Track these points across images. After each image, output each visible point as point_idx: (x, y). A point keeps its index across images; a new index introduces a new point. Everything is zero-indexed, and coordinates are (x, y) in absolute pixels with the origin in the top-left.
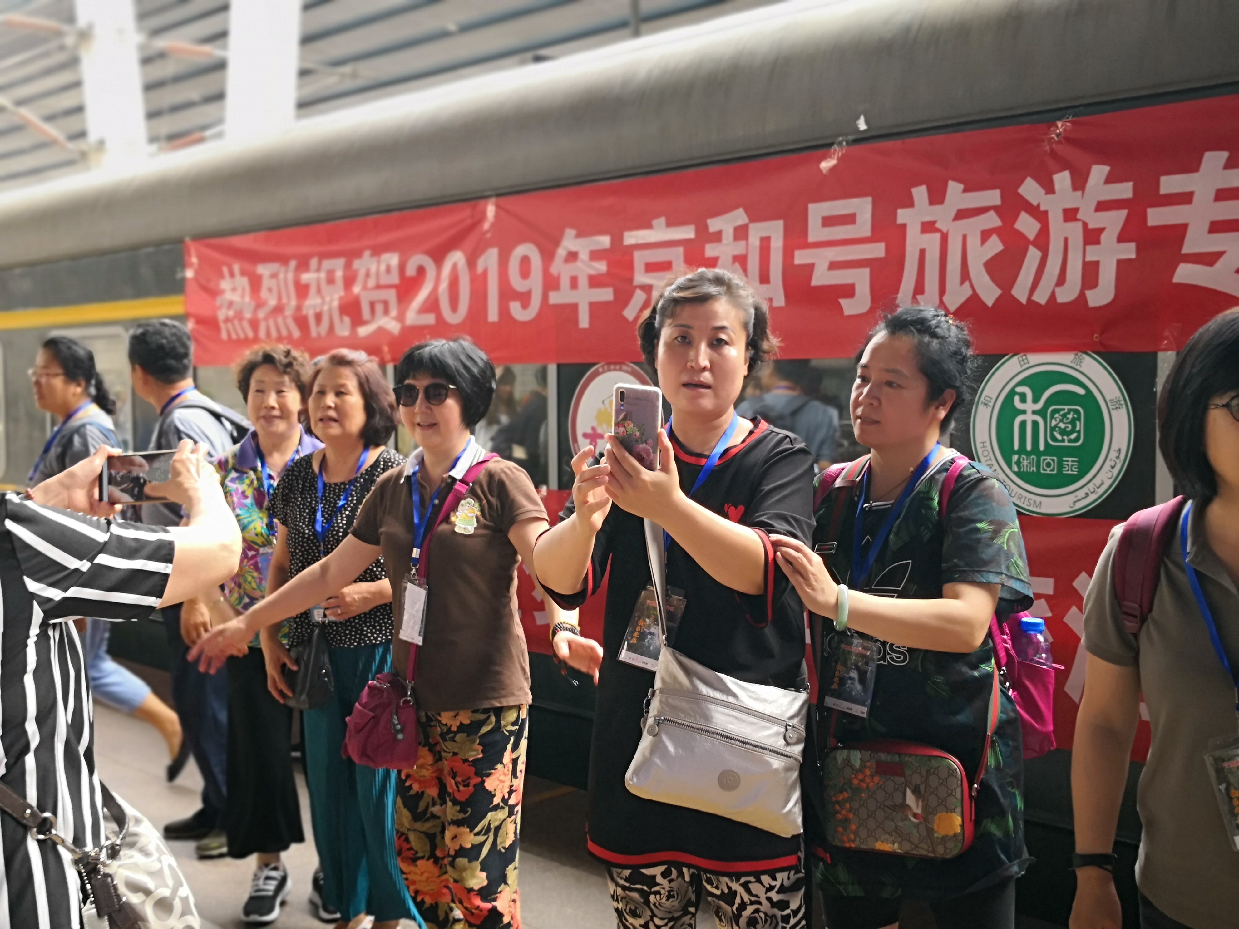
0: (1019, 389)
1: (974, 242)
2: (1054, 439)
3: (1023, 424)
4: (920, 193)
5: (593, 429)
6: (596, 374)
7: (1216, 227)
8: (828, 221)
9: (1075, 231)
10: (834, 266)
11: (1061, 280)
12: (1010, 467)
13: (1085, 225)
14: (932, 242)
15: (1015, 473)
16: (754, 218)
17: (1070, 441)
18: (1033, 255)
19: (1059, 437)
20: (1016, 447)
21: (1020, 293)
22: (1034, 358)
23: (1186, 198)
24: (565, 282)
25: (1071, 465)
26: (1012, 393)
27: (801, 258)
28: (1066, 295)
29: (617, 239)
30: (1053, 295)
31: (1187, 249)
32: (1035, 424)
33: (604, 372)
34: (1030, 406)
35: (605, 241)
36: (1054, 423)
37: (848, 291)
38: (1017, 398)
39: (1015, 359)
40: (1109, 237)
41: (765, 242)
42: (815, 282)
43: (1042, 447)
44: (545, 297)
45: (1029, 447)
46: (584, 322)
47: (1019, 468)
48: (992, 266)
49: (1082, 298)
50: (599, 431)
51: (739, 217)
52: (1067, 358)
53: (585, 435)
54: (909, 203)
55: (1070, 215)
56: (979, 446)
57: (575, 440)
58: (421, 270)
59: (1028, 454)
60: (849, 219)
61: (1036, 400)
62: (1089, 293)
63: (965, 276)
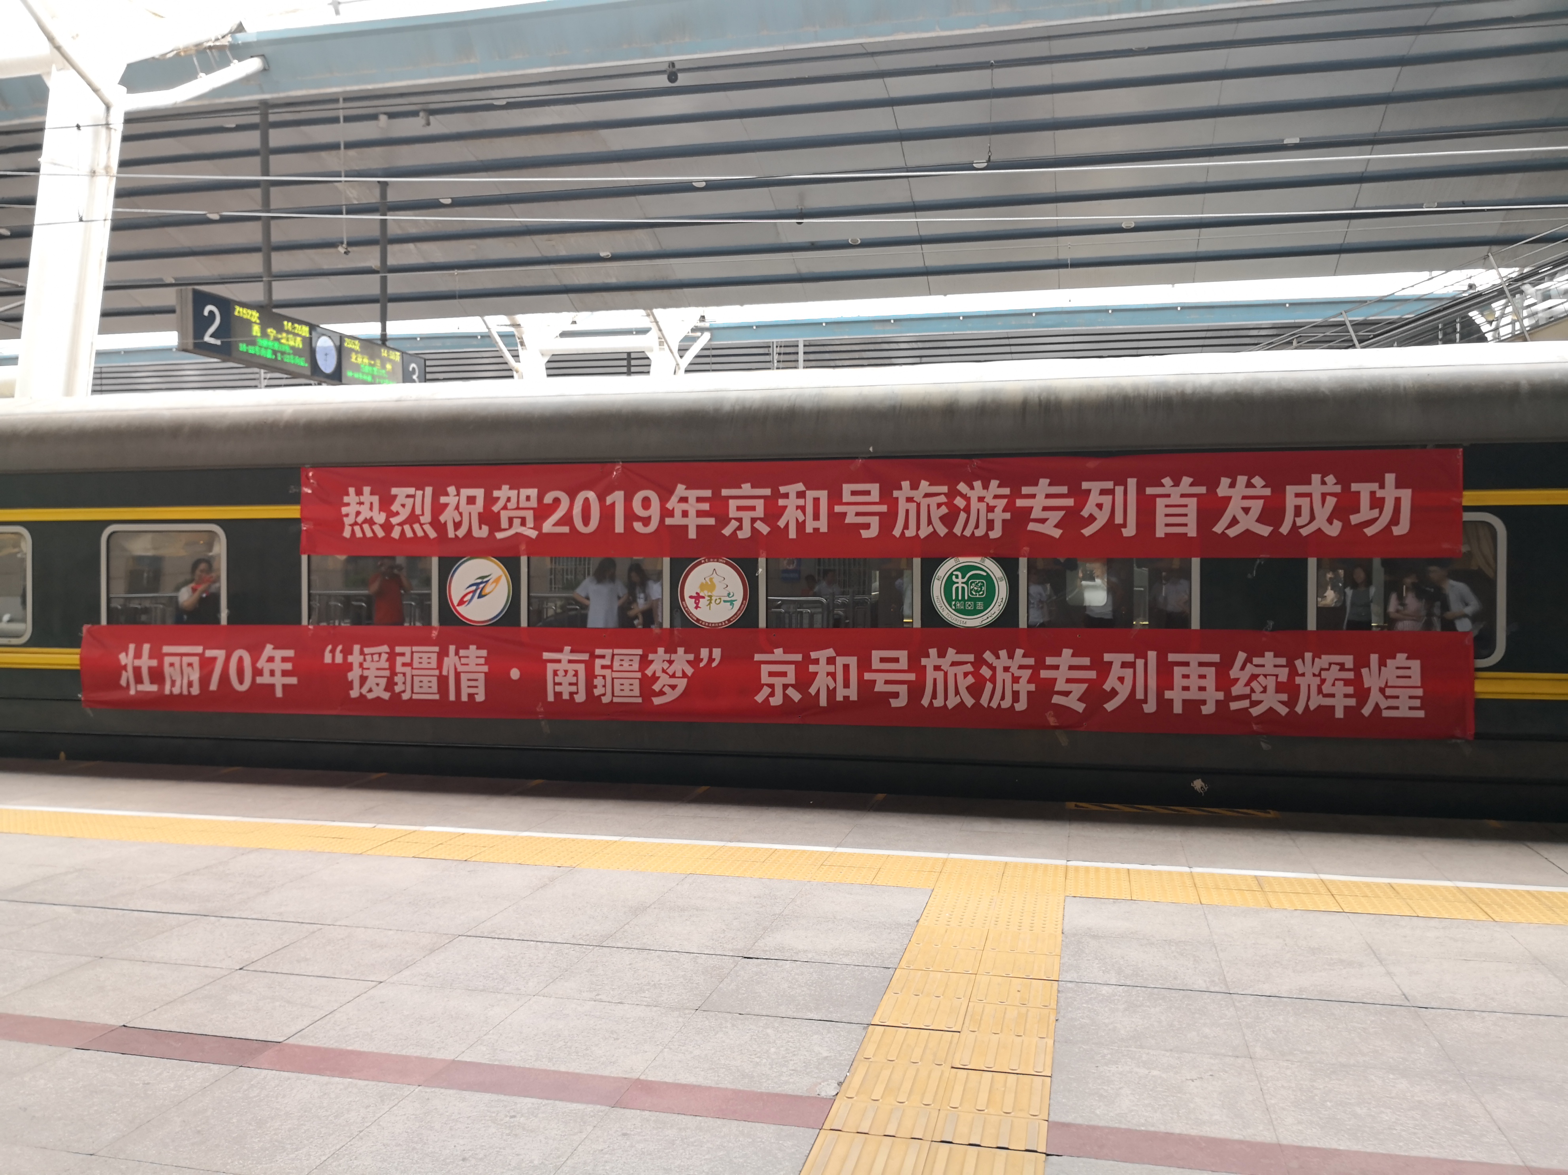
0: (954, 573)
1: (933, 508)
2: (972, 594)
3: (957, 588)
4: (906, 484)
5: (697, 593)
6: (700, 563)
7: (1045, 509)
8: (854, 493)
9: (983, 507)
10: (858, 514)
11: (977, 527)
12: (951, 607)
13: (988, 504)
14: (912, 507)
15: (953, 609)
16: (809, 488)
17: (979, 595)
18: (963, 516)
19: (974, 593)
20: (954, 598)
21: (957, 530)
22: (962, 559)
23: (1033, 496)
24: (678, 513)
25: (980, 605)
26: (952, 574)
27: (838, 509)
28: (979, 533)
29: (716, 494)
30: (973, 533)
31: (1032, 517)
32: (963, 588)
33: (705, 562)
34: (960, 580)
35: (708, 493)
36: (972, 587)
37: (867, 526)
38: (954, 577)
39: (953, 559)
40: (999, 510)
41: (816, 501)
42: (847, 521)
43: (966, 598)
44: (662, 521)
45: (960, 598)
46: (692, 534)
47: (955, 607)
48: (943, 519)
49: (987, 534)
50: (701, 594)
51: (800, 487)
52: (978, 559)
53: (691, 597)
54: (900, 488)
55: (981, 499)
56: (935, 598)
57: (683, 599)
58: (557, 501)
59: (960, 601)
60: (868, 493)
61: (963, 577)
62: (989, 532)
63: (930, 522)
